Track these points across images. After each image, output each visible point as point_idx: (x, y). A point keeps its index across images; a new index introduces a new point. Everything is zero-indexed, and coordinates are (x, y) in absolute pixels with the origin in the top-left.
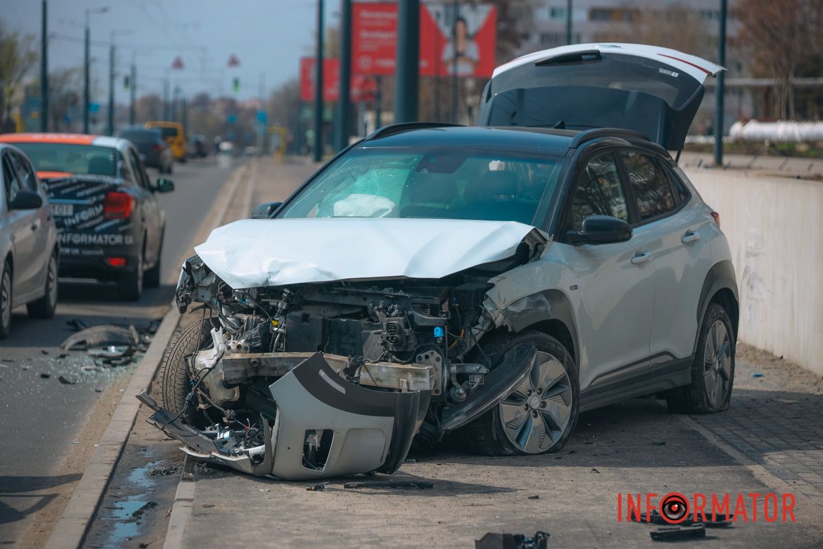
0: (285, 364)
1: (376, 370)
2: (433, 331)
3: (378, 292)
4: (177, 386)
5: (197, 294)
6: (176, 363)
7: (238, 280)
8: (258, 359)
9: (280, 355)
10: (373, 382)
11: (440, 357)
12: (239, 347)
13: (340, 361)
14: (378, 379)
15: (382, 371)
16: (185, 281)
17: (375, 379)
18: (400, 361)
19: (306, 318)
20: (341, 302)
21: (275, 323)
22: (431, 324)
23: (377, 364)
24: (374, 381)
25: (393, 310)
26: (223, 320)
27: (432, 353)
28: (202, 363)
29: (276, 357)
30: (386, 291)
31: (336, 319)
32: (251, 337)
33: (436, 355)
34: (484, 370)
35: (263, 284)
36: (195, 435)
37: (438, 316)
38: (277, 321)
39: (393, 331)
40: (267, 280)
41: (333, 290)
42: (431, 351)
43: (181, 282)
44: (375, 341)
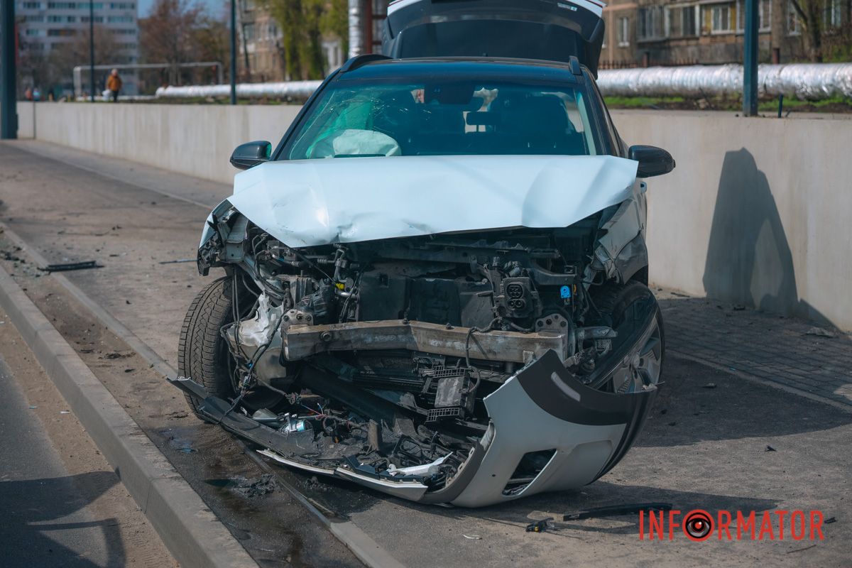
0: (362, 336)
1: (489, 341)
2: (560, 292)
3: (487, 246)
4: (205, 362)
5: (226, 253)
6: (201, 334)
7: (297, 237)
8: (330, 332)
9: (357, 325)
10: (483, 355)
11: (566, 321)
12: (300, 318)
13: (434, 330)
14: (490, 351)
15: (497, 342)
16: (212, 238)
17: (486, 351)
18: (522, 329)
19: (383, 279)
20: (431, 259)
21: (342, 286)
22: (557, 283)
23: (489, 334)
24: (484, 353)
25: (511, 268)
26: (262, 282)
27: (556, 317)
28: (251, 337)
29: (352, 328)
30: (499, 245)
31: (420, 279)
32: (312, 304)
33: (561, 319)
34: (614, 334)
35: (332, 241)
36: (257, 427)
37: (563, 273)
38: (344, 284)
39: (517, 294)
40: (338, 236)
41: (424, 245)
42: (555, 315)
43: (206, 239)
44: (481, 306)
